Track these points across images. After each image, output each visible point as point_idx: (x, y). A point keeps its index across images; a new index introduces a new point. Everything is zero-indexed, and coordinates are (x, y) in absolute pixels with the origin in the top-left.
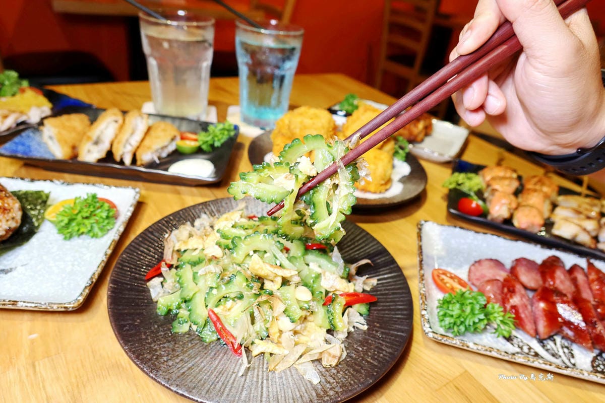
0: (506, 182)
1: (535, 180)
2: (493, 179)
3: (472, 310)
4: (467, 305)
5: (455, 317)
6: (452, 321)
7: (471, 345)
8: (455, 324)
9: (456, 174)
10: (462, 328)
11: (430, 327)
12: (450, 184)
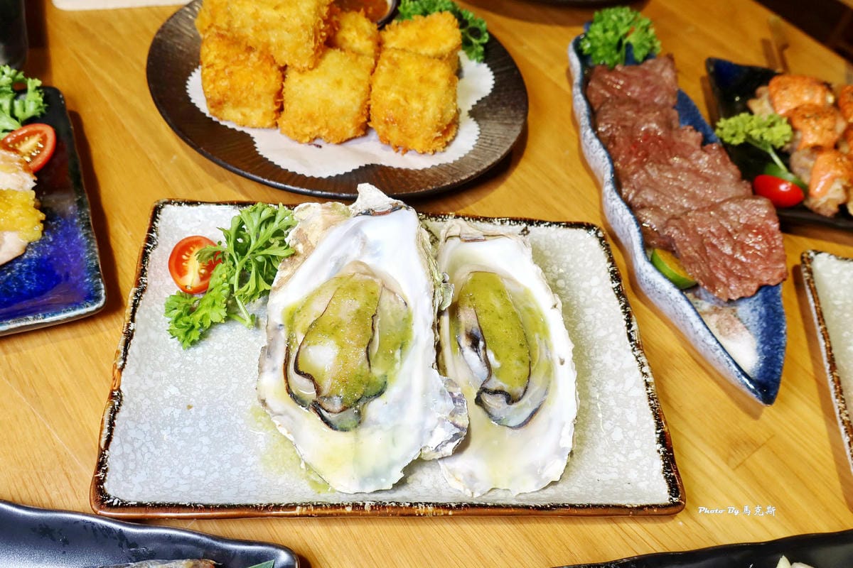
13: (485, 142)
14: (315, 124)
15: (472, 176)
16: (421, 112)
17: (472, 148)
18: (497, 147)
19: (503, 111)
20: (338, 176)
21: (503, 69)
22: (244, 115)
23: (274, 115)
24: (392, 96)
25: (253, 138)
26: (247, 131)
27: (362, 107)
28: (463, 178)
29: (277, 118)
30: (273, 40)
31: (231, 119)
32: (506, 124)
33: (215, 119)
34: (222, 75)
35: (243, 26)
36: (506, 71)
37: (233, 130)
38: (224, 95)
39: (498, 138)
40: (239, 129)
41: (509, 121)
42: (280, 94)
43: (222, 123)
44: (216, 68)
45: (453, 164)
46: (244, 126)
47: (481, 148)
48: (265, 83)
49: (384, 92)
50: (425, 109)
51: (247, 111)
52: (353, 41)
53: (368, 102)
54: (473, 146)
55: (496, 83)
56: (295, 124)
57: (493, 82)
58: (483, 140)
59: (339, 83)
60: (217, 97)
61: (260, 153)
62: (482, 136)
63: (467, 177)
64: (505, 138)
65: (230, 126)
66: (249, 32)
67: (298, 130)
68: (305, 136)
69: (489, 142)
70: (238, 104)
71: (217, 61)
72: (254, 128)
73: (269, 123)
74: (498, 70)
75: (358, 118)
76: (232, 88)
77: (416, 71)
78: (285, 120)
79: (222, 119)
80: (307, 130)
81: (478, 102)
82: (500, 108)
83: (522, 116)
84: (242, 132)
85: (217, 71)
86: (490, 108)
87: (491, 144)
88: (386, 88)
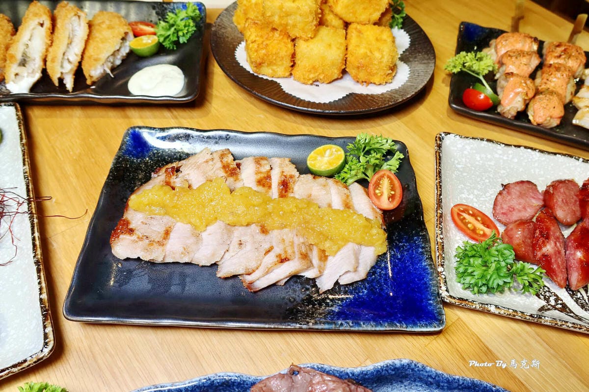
0: (524, 60)
1: (559, 50)
2: (508, 55)
3: (498, 269)
4: (492, 263)
5: (476, 277)
6: (473, 281)
7: (493, 309)
8: (476, 285)
9: (463, 53)
10: (484, 289)
11: (447, 291)
12: (455, 67)
13: (414, 75)
14: (317, 72)
15: (413, 95)
16: (380, 59)
17: (407, 79)
18: (423, 77)
19: (420, 56)
20: (335, 101)
21: (414, 32)
22: (273, 70)
23: (290, 69)
24: (362, 51)
25: (279, 84)
26: (275, 80)
27: (343, 60)
28: (408, 96)
29: (291, 70)
30: (290, 22)
31: (266, 74)
32: (424, 63)
33: (255, 74)
34: (261, 46)
35: (272, 16)
36: (416, 33)
37: (267, 79)
38: (263, 59)
39: (422, 71)
40: (270, 79)
41: (426, 61)
42: (293, 55)
43: (260, 76)
45: (399, 89)
46: (273, 77)
47: (413, 79)
48: (285, 49)
49: (358, 49)
50: (383, 57)
51: (275, 67)
52: (332, 21)
53: (346, 56)
54: (408, 78)
55: (411, 40)
56: (304, 73)
57: (410, 40)
59: (330, 46)
60: (259, 61)
61: (286, 92)
62: (412, 72)
63: (410, 96)
64: (426, 71)
65: (265, 77)
66: (276, 19)
67: (306, 77)
68: (310, 79)
69: (417, 74)
70: (270, 64)
71: (257, 39)
72: (278, 78)
73: (287, 74)
74: (411, 33)
75: (341, 67)
76: (266, 55)
78: (297, 71)
79: (259, 74)
80: (312, 76)
81: (404, 52)
82: (417, 54)
83: (433, 58)
84: (272, 81)
85: (258, 44)
86: (412, 55)
87: (419, 76)
88: (358, 46)
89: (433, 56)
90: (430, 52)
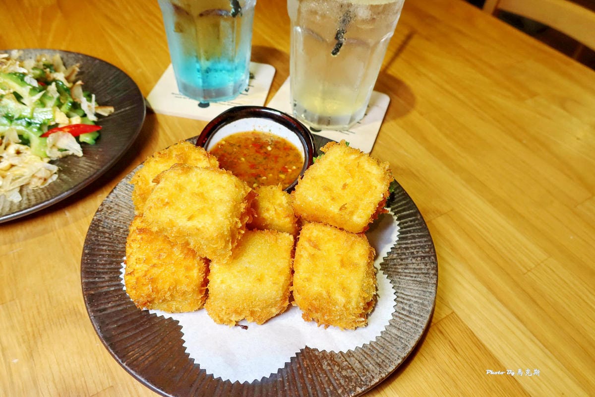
13: (403, 309)
15: (399, 364)
17: (392, 318)
18: (417, 318)
19: (414, 264)
24: (314, 288)
26: (175, 317)
29: (203, 303)
38: (149, 297)
39: (416, 302)
40: (167, 316)
41: (421, 278)
42: (205, 283)
44: (137, 275)
47: (401, 318)
51: (172, 304)
53: (291, 289)
54: (392, 315)
58: (402, 306)
59: (260, 280)
60: (142, 300)
63: (394, 367)
64: (422, 304)
65: (159, 315)
69: (408, 308)
70: (164, 301)
76: (155, 291)
77: (336, 250)
79: (152, 309)
82: (409, 261)
83: (433, 272)
84: (171, 318)
85: (137, 279)
86: (402, 260)
87: (410, 312)
88: (308, 280)
89: (433, 269)
90: (429, 257)
